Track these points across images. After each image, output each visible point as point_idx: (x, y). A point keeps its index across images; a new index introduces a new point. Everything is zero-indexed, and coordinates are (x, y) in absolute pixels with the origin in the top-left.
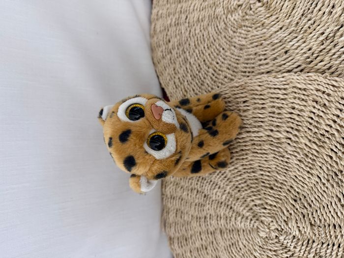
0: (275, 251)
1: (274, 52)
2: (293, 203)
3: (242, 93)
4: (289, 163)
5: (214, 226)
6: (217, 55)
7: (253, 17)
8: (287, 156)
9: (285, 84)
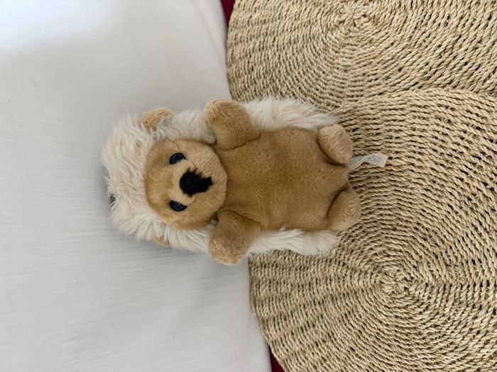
0: (404, 308)
1: (386, 70)
2: (423, 242)
3: (351, 120)
4: (414, 194)
5: (322, 294)
6: (317, 80)
7: (359, 34)
8: (411, 186)
9: (402, 104)
